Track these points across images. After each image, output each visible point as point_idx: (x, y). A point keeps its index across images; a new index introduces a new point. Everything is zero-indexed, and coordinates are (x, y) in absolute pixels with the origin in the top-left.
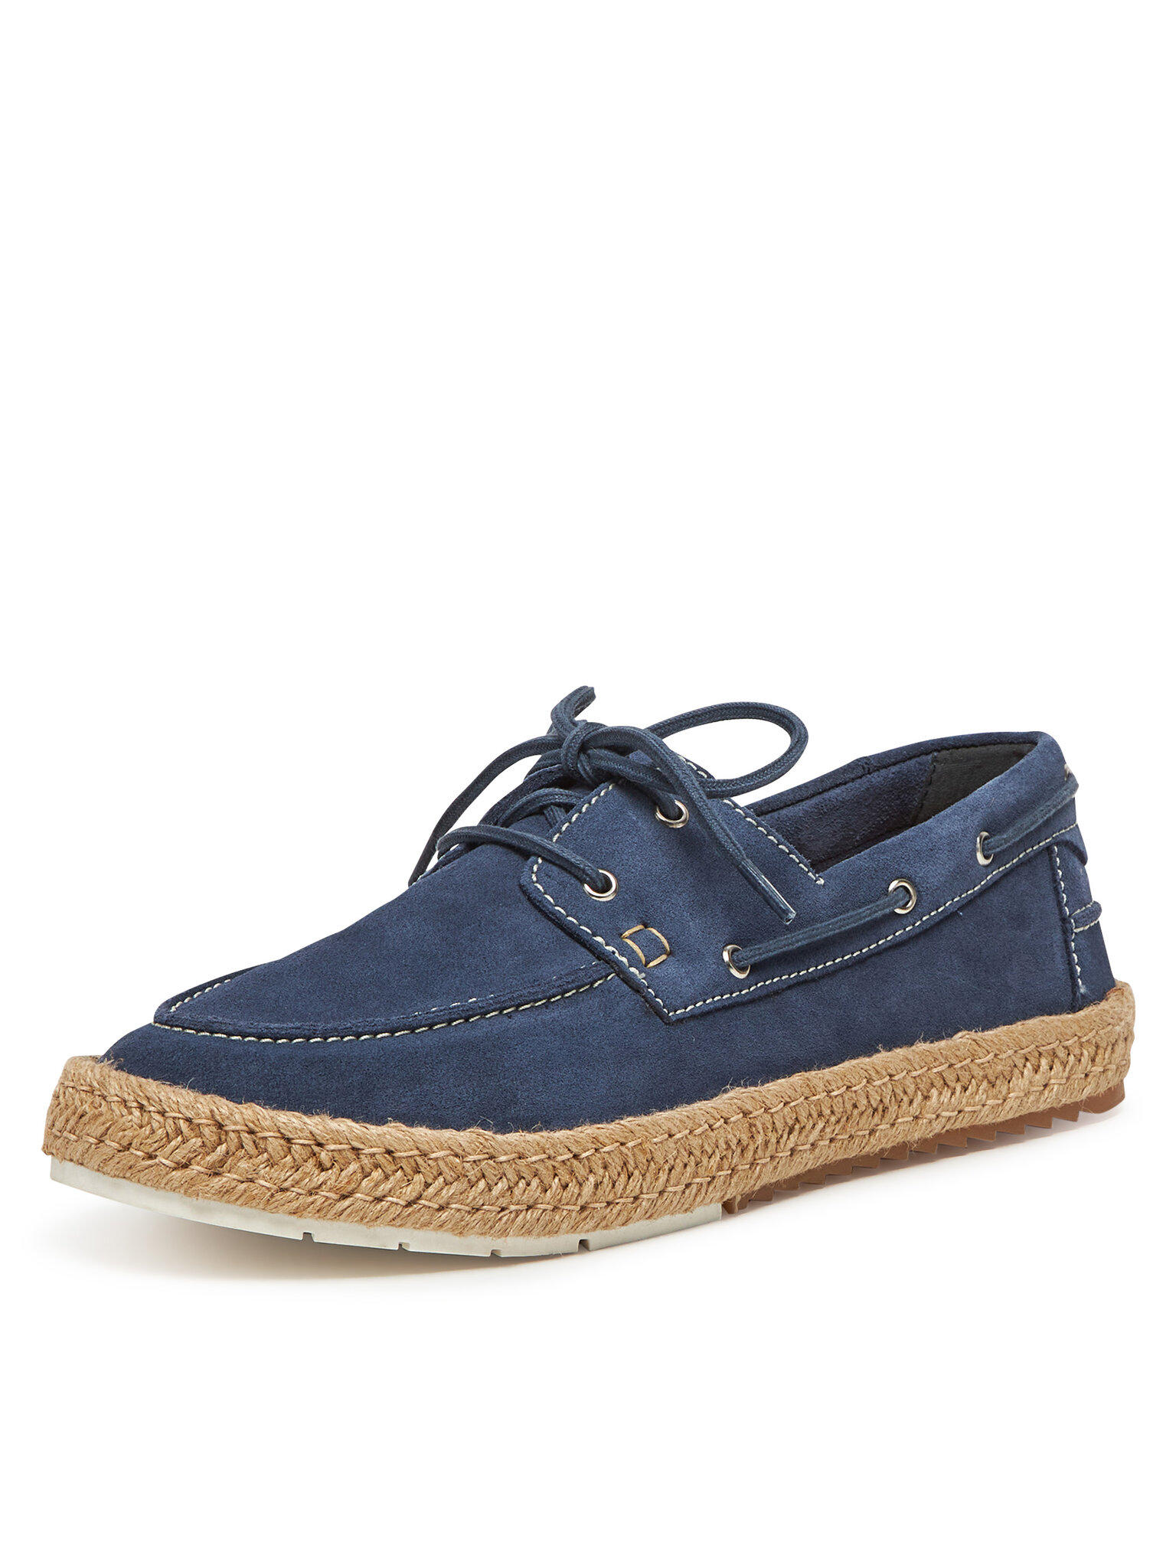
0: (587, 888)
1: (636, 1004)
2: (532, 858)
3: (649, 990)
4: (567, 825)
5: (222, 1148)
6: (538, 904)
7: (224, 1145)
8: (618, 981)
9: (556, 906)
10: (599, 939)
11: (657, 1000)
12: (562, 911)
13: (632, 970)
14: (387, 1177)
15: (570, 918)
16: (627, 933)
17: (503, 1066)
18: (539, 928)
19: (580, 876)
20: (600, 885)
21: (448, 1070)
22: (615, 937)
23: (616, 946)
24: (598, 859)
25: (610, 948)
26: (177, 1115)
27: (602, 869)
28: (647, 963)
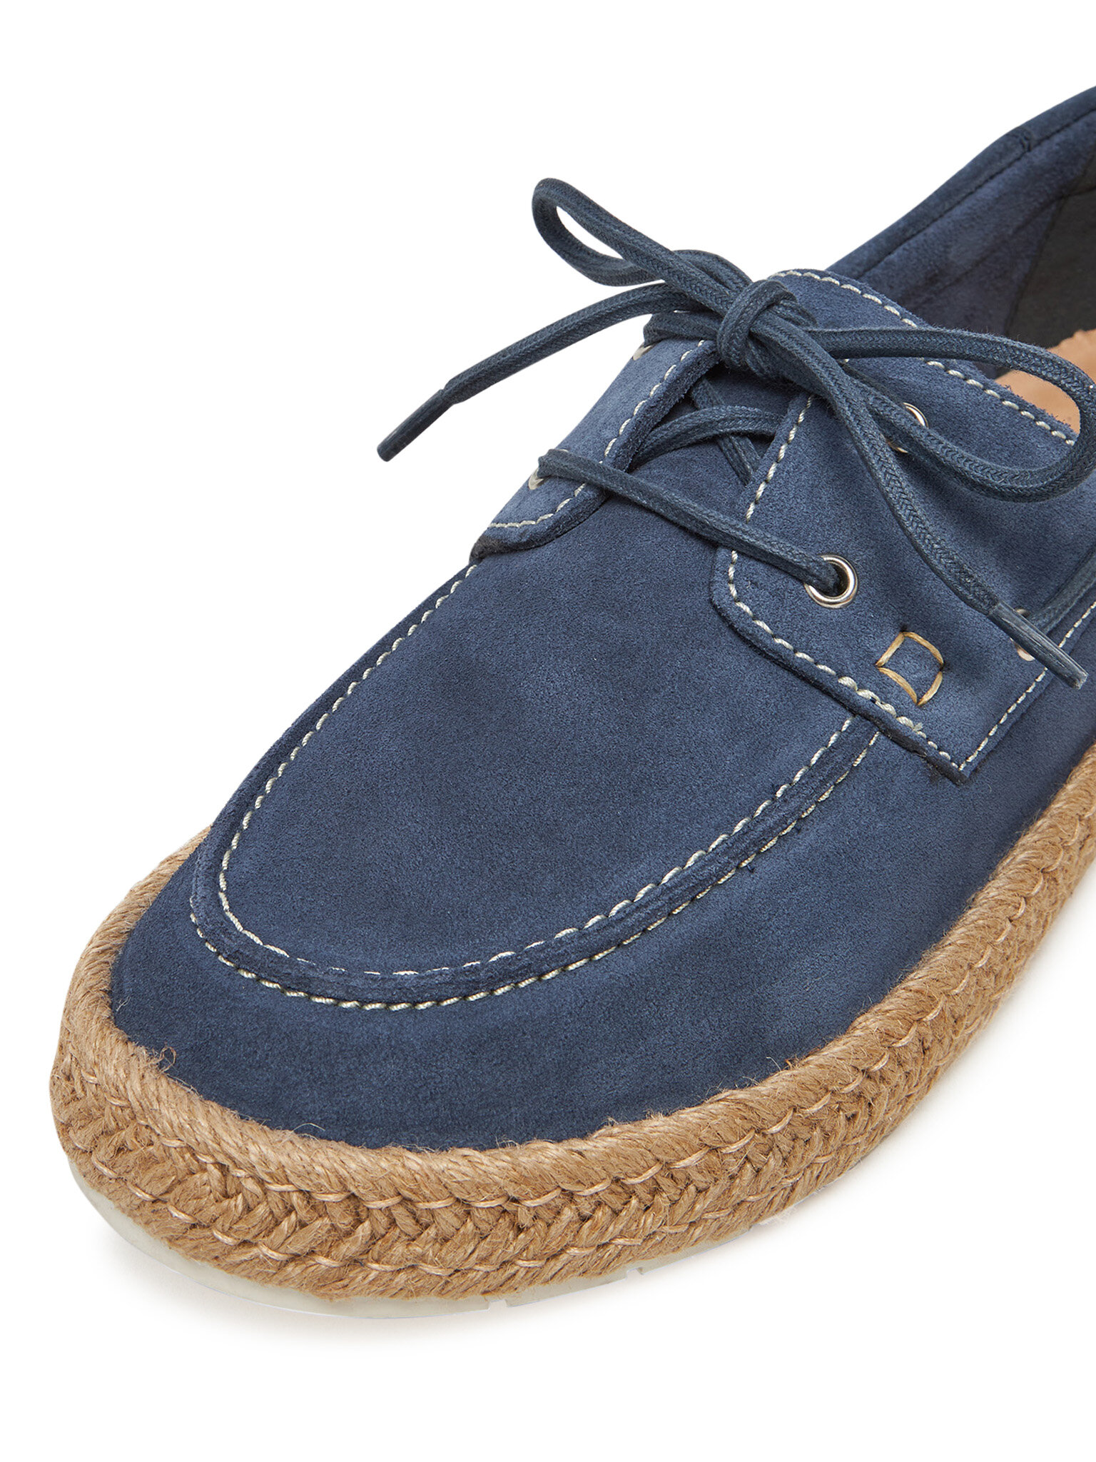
0: (812, 590)
1: (916, 772)
2: (722, 553)
3: (930, 743)
4: (762, 487)
5: (364, 1230)
6: (748, 638)
7: (367, 1223)
8: (886, 743)
9: (774, 636)
10: (847, 681)
11: (942, 753)
12: (786, 644)
13: (903, 720)
14: (616, 1213)
15: (800, 655)
16: (885, 658)
17: (757, 965)
18: (756, 675)
19: (799, 575)
20: (831, 583)
21: (681, 1000)
22: (868, 671)
23: (874, 687)
24: (820, 538)
25: (867, 694)
26: (285, 1188)
27: (829, 553)
28: (919, 698)
